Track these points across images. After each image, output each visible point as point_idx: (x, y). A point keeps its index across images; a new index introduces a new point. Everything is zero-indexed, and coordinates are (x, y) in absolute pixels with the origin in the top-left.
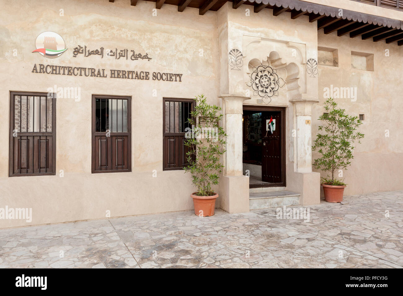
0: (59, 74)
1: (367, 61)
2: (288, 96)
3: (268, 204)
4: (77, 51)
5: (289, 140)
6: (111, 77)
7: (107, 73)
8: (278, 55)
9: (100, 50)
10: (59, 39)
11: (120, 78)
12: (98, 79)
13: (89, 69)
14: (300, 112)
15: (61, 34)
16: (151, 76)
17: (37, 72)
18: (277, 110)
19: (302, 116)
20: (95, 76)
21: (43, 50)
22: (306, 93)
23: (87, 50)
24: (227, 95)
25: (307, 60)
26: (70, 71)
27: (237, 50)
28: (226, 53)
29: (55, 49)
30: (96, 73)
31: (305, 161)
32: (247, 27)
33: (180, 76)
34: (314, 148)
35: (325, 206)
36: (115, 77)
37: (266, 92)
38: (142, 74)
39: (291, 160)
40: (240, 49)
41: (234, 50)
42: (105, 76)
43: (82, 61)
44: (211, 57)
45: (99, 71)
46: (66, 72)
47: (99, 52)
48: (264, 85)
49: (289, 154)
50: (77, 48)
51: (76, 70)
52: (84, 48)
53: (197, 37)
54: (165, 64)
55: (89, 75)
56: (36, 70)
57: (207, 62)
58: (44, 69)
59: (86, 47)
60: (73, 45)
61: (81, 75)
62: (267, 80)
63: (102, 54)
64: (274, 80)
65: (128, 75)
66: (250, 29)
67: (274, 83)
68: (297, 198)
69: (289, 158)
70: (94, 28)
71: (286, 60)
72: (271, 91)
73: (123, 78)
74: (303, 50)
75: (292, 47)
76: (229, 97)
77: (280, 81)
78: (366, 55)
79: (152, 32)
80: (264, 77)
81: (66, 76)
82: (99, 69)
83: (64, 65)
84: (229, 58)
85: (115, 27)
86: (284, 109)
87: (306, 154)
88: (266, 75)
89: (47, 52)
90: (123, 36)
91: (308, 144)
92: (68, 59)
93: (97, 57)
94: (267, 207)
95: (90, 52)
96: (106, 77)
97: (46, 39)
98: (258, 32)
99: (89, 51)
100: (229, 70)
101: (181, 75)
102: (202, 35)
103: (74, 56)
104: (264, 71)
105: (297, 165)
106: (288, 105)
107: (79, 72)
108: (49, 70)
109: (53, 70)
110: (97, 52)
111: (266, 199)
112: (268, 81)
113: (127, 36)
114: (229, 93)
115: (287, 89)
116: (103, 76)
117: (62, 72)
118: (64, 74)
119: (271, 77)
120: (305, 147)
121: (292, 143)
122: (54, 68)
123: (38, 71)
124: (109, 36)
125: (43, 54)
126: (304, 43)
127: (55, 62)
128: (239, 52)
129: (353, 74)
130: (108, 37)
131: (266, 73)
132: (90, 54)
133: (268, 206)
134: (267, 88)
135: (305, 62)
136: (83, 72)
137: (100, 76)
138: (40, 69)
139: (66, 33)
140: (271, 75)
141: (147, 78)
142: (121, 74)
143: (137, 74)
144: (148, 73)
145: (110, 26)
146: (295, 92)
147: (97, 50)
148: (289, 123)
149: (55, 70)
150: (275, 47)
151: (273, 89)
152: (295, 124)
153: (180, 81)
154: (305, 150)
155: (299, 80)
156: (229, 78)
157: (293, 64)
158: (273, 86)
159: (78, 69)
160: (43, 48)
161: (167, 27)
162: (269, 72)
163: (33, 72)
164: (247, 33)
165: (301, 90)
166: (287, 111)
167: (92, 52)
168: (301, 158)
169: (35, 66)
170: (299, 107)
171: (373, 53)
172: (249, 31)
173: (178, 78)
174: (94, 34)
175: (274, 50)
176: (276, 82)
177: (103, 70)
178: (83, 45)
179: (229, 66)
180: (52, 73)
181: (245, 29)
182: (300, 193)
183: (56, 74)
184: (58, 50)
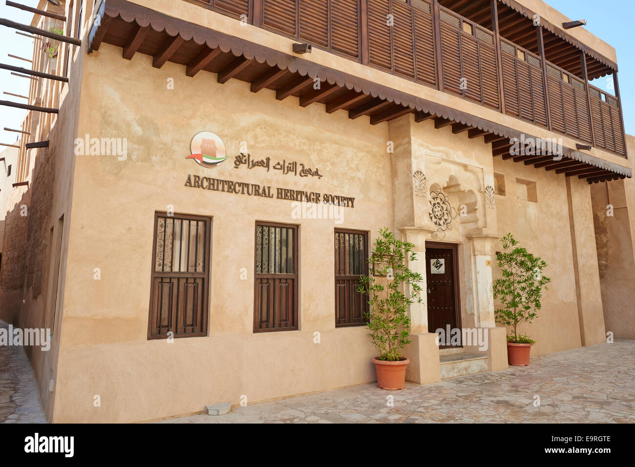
0: (217, 189)
1: (528, 190)
2: (461, 230)
3: (456, 370)
4: (240, 160)
5: (465, 286)
6: (278, 198)
7: (274, 192)
8: (456, 180)
9: (265, 161)
10: (219, 142)
11: (288, 199)
12: (263, 199)
13: (252, 185)
14: (480, 251)
15: (221, 136)
16: (321, 198)
17: (191, 186)
18: (450, 247)
19: (481, 256)
20: (259, 195)
21: (199, 157)
22: (485, 227)
23: (251, 160)
24: (412, 228)
25: (485, 188)
26: (231, 187)
27: (421, 173)
28: (408, 175)
29: (213, 155)
30: (261, 191)
31: (489, 313)
32: (429, 145)
33: (352, 200)
34: (495, 296)
35: (512, 369)
36: (281, 198)
37: (440, 225)
38: (312, 196)
39: (469, 312)
40: (424, 172)
41: (418, 172)
42: (271, 195)
43: (245, 174)
44: (384, 178)
45: (264, 190)
46: (226, 187)
47: (265, 164)
48: (437, 215)
49: (465, 304)
50: (239, 157)
51: (237, 185)
52: (247, 157)
53: (369, 152)
54: (336, 183)
55: (252, 193)
56: (190, 183)
57: (379, 183)
58: (200, 182)
59: (249, 156)
60: (234, 153)
61: (243, 193)
62: (439, 209)
63: (268, 166)
64: (447, 210)
65: (297, 196)
66: (432, 148)
67: (447, 213)
68: (483, 361)
69: (466, 309)
70: (258, 131)
71: (465, 186)
72: (444, 223)
73: (291, 199)
74: (480, 175)
75: (471, 171)
76: (415, 229)
77: (453, 210)
78: (528, 183)
79: (322, 142)
80: (437, 205)
81: (225, 194)
82: (264, 187)
83: (223, 179)
84: (414, 182)
85: (282, 132)
86: (456, 246)
87: (489, 303)
88: (438, 203)
89: (205, 159)
90: (291, 144)
91: (491, 291)
92: (226, 171)
93: (261, 170)
94: (455, 375)
95: (254, 162)
96: (272, 197)
97: (204, 141)
98: (439, 151)
99: (252, 161)
100: (414, 196)
101: (354, 199)
102: (374, 150)
103: (235, 167)
104: (437, 198)
105: (479, 318)
106: (461, 241)
107: (241, 188)
108: (206, 184)
109: (210, 184)
110: (260, 163)
111: (454, 365)
112: (441, 210)
113: (295, 145)
114: (415, 225)
115: (460, 221)
116: (269, 196)
117: (220, 187)
118: (223, 190)
119: (443, 205)
120: (487, 294)
121: (471, 289)
122: (212, 182)
123: (193, 185)
124: (276, 144)
125: (199, 162)
126: (482, 167)
127: (212, 173)
128: (422, 175)
129: (520, 205)
130: (274, 144)
131: (438, 200)
132: (254, 165)
133: (456, 372)
134: (440, 219)
135: (483, 190)
136: (245, 189)
137: (266, 196)
138: (195, 182)
139: (226, 136)
140: (443, 203)
141: (317, 200)
142: (289, 194)
143: (306, 196)
144: (319, 194)
145: (277, 130)
146: (472, 226)
147: (263, 161)
148: (464, 263)
149: (213, 184)
150: (455, 170)
151: (446, 220)
152: (473, 266)
153: (352, 206)
154: (488, 299)
155: (478, 211)
156: (415, 206)
157: (471, 192)
158: (446, 217)
159: (240, 184)
160: (200, 153)
161: (337, 137)
162: (441, 200)
163: (186, 185)
164: (429, 152)
165: (480, 224)
166: (460, 248)
167: (257, 162)
168: (483, 309)
169: (189, 179)
170: (478, 244)
171: (534, 181)
172: (431, 150)
173: (350, 203)
174: (259, 139)
175: (453, 174)
176: (449, 213)
177: (269, 188)
178: (245, 152)
179: (414, 191)
180: (209, 189)
181: (427, 148)
182: (486, 355)
183: (214, 189)
184: (218, 157)
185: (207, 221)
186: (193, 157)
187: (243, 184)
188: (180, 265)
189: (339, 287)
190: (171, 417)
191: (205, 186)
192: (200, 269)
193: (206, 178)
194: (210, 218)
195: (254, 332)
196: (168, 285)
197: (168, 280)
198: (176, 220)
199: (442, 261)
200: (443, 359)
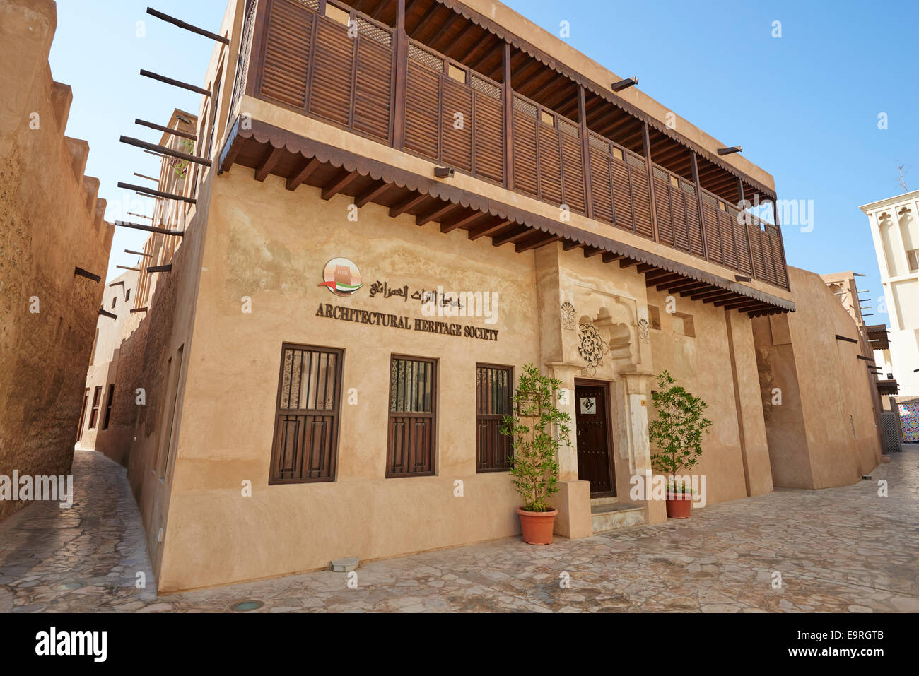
0: (351, 320)
1: (685, 323)
2: (613, 366)
3: (609, 523)
4: (375, 289)
5: (618, 428)
6: (416, 329)
7: (411, 323)
8: (608, 311)
9: (403, 290)
10: (354, 269)
11: (427, 331)
12: (400, 331)
13: (388, 315)
14: (634, 390)
15: (357, 263)
16: (462, 331)
17: (322, 316)
18: (601, 385)
19: (636, 395)
20: (395, 326)
21: (333, 284)
22: (639, 363)
23: (388, 288)
24: (561, 363)
25: (639, 320)
26: (365, 317)
27: (570, 304)
28: (555, 307)
29: (348, 283)
30: (397, 322)
31: (644, 458)
32: (578, 275)
33: (495, 332)
34: (651, 440)
35: (670, 523)
36: (420, 330)
37: (590, 360)
38: (453, 328)
39: (623, 457)
40: (573, 304)
41: (566, 303)
42: (408, 327)
43: (381, 304)
44: (530, 309)
45: (401, 321)
46: (360, 318)
47: (403, 293)
48: (587, 350)
49: (619, 448)
50: (375, 284)
51: (372, 315)
52: (383, 286)
53: (513, 282)
55: (388, 324)
56: (322, 312)
57: (525, 315)
58: (332, 312)
59: (386, 284)
60: (371, 280)
61: (378, 324)
62: (589, 343)
63: (406, 295)
64: (597, 345)
65: (436, 328)
66: (581, 278)
67: (598, 348)
68: (640, 512)
69: (619, 454)
70: (396, 258)
71: (616, 319)
72: (595, 359)
73: (430, 331)
74: (633, 308)
75: (623, 303)
76: (563, 365)
77: (604, 345)
78: (684, 317)
79: (464, 271)
80: (587, 339)
81: (359, 325)
82: (401, 317)
83: (357, 309)
84: (562, 314)
85: (421, 259)
86: (608, 383)
87: (645, 448)
88: (588, 337)
89: (338, 287)
90: (431, 272)
91: (646, 434)
92: (361, 300)
93: (400, 299)
94: (609, 528)
95: (391, 290)
96: (410, 328)
97: (338, 268)
98: (589, 282)
99: (389, 290)
100: (562, 329)
101: (497, 331)
102: (519, 279)
103: (371, 296)
104: (587, 331)
105: (634, 464)
106: (614, 378)
107: (376, 319)
108: (338, 313)
109: (343, 314)
110: (398, 292)
111: (607, 516)
112: (591, 345)
113: (435, 273)
114: (564, 360)
115: (611, 357)
116: (406, 328)
117: (354, 317)
118: (357, 321)
119: (594, 339)
120: (643, 437)
121: (625, 432)
122: (345, 311)
123: (324, 314)
124: (415, 271)
125: (332, 290)
126: (634, 299)
127: (346, 302)
128: (571, 306)
129: (676, 340)
130: (413, 273)
131: (589, 334)
132: (391, 294)
133: (610, 525)
134: (590, 354)
135: (636, 323)
136: (381, 320)
137: (403, 327)
138: (327, 312)
139: (362, 263)
140: (594, 337)
141: (458, 333)
142: (427, 326)
143: (447, 328)
144: (460, 326)
145: (416, 258)
146: (625, 362)
147: (400, 290)
148: (616, 403)
149: (347, 314)
150: (606, 302)
151: (597, 355)
152: (626, 406)
153: (496, 340)
154: (643, 443)
155: (631, 346)
156: (563, 340)
157: (623, 325)
158: (596, 352)
159: (375, 314)
160: (333, 280)
161: (480, 265)
162: (591, 333)
163: (317, 315)
164: (578, 282)
165: (634, 360)
166: (612, 387)
167: (394, 291)
168: (638, 454)
169: (321, 307)
170: (631, 382)
171: (691, 314)
172: (581, 280)
173: (493, 336)
174: (396, 267)
175: (605, 306)
176: (600, 348)
177: (406, 318)
178: (382, 282)
179: (562, 325)
180: (342, 319)
181: (577, 278)
182: (643, 506)
183: (347, 320)
184: (352, 285)
185: (339, 354)
186: (325, 284)
187: (378, 314)
188: (307, 402)
189: (481, 428)
190: (292, 573)
191: (337, 316)
192: (329, 406)
193: (339, 307)
194: (343, 350)
195: (386, 477)
196: (294, 424)
197: (294, 419)
198: (305, 353)
199: (593, 400)
200: (595, 510)
